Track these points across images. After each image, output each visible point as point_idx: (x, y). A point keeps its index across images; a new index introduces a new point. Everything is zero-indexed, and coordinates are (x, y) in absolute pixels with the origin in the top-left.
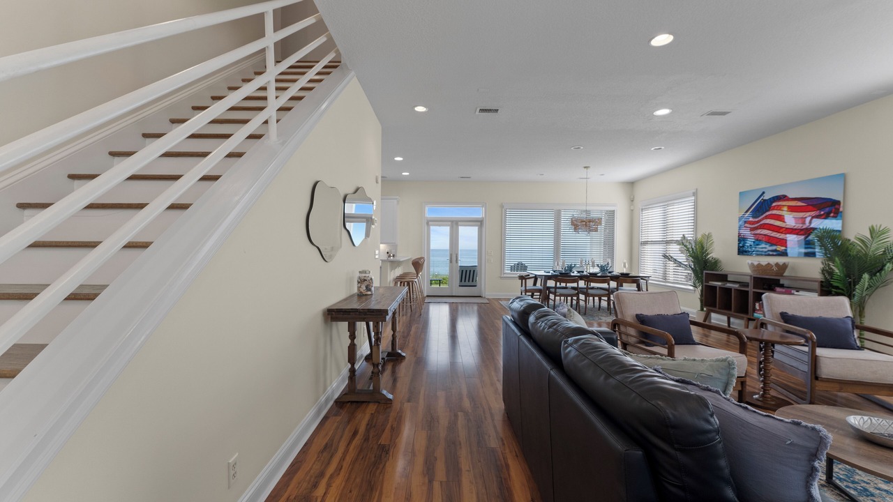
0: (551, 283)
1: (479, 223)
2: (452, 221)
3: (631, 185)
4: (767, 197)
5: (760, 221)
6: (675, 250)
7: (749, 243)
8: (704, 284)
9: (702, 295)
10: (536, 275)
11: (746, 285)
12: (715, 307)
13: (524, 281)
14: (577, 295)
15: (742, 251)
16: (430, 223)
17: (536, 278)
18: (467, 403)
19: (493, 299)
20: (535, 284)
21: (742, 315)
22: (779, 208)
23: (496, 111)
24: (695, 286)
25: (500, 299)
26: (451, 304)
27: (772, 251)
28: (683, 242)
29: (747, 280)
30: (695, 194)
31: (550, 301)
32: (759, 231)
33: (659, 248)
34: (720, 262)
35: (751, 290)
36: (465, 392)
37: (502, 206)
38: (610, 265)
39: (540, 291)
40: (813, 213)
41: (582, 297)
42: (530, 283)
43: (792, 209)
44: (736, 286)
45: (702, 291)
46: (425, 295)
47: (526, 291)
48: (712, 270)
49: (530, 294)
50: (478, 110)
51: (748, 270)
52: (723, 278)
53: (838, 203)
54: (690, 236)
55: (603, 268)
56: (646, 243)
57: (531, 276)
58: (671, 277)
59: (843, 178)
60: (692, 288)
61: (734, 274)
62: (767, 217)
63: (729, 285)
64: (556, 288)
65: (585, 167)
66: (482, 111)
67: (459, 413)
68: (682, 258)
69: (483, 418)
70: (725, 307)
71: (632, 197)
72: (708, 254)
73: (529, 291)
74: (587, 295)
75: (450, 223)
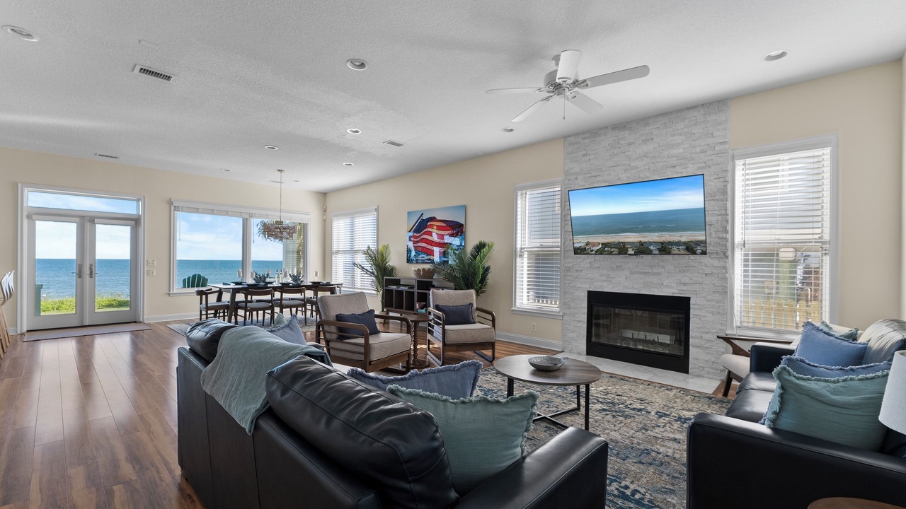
0: (240, 297)
1: (133, 223)
2: (82, 217)
3: (323, 195)
4: (424, 217)
5: (421, 235)
6: (361, 259)
7: (413, 253)
8: (385, 288)
9: (382, 298)
10: (220, 289)
11: (411, 287)
12: (392, 307)
13: (204, 297)
14: (272, 308)
15: (409, 261)
16: (34, 217)
17: (220, 293)
18: (127, 470)
19: (157, 323)
20: (219, 299)
21: (411, 312)
22: (431, 226)
23: (168, 78)
24: (378, 291)
25: (168, 323)
26: (80, 339)
27: (428, 260)
28: (367, 252)
29: (414, 283)
30: (377, 210)
31: (239, 317)
32: (420, 244)
33: (348, 257)
34: (395, 269)
35: (416, 290)
36: (122, 454)
37: (170, 203)
38: (302, 275)
39: (226, 307)
40: (450, 232)
41: (277, 310)
42: (212, 299)
43: (439, 228)
44: (406, 288)
45: (383, 295)
46: (25, 329)
47: (208, 308)
48: (390, 276)
49: (213, 312)
50: (138, 68)
51: (413, 275)
52: (397, 282)
53: (461, 225)
54: (373, 247)
55: (295, 278)
56: (337, 252)
57: (214, 290)
58: (358, 283)
59: (465, 208)
60: (375, 292)
61: (404, 279)
62: (425, 233)
63: (402, 288)
64: (246, 301)
65: (279, 170)
66: (143, 71)
67: (115, 488)
68: (368, 266)
69: (157, 479)
70: (399, 306)
71: (325, 207)
72: (387, 263)
73: (211, 308)
74: (282, 307)
75: (77, 219)
